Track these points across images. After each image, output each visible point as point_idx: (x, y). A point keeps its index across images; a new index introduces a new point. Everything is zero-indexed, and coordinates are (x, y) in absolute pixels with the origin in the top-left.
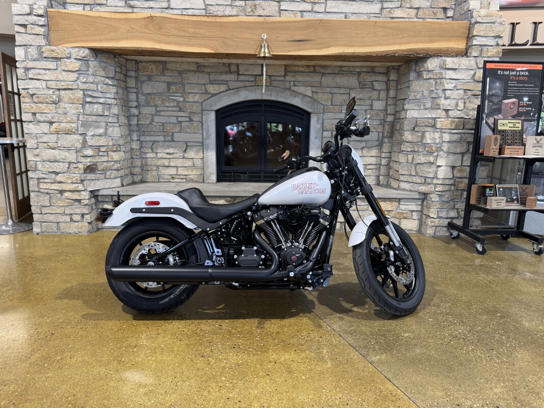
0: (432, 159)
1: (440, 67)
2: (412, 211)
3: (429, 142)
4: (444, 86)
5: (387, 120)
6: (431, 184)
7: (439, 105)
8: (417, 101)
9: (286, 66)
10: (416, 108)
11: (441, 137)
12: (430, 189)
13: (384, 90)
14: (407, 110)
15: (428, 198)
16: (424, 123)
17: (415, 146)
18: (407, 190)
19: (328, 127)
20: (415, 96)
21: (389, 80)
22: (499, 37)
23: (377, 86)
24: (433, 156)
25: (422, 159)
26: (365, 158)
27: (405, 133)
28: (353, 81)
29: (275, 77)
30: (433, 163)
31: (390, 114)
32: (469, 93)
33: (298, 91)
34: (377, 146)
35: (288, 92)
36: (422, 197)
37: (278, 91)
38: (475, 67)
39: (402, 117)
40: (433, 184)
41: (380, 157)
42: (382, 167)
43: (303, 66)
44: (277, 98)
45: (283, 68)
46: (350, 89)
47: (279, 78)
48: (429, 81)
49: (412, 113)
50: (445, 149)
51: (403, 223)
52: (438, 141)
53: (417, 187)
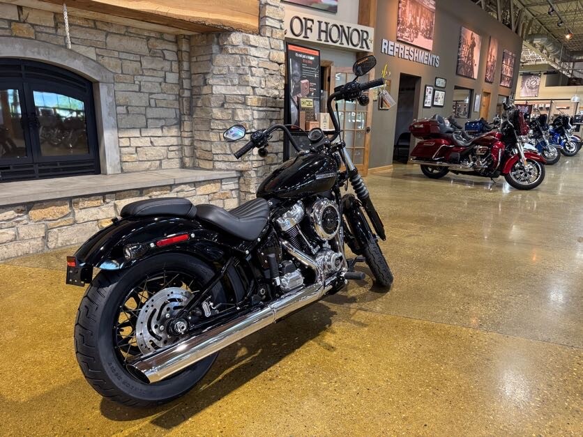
1: (244, 42)
2: (232, 190)
3: (241, 119)
4: (250, 63)
5: (184, 95)
6: (247, 161)
7: (248, 82)
8: (222, 76)
9: (55, 14)
10: (222, 84)
11: (253, 114)
12: (247, 166)
13: (175, 61)
14: (212, 86)
15: (244, 175)
16: (233, 99)
17: (227, 124)
18: (224, 170)
19: (121, 101)
20: (219, 71)
21: (179, 50)
22: (281, 21)
23: (169, 55)
26: (166, 138)
27: (214, 110)
28: (141, 47)
29: (42, 28)
31: (186, 89)
32: (267, 72)
33: (77, 51)
34: (175, 124)
35: (64, 51)
36: (239, 175)
37: (49, 48)
38: (269, 47)
39: (204, 92)
40: (250, 161)
41: (181, 136)
42: (185, 148)
43: (80, 18)
44: (49, 58)
45: (53, 16)
46: (141, 56)
47: (48, 30)
48: (234, 56)
49: (219, 89)
50: (255, 126)
51: (226, 203)
52: (250, 118)
53: (234, 165)
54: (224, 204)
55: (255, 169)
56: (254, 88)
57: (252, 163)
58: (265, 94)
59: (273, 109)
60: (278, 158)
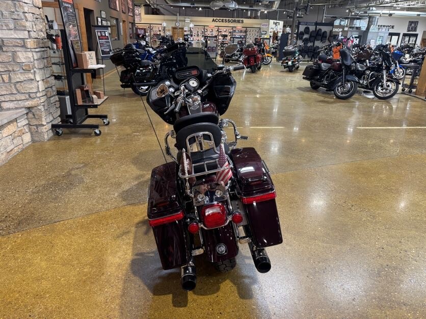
0: (32, 76)
2: (24, 126)
3: (24, 61)
4: (23, 9)
6: (35, 98)
7: (24, 26)
11: (33, 56)
12: (36, 102)
15: (33, 111)
16: (12, 43)
17: (8, 66)
18: (12, 109)
24: (31, 73)
25: (22, 78)
30: (33, 80)
32: (35, 16)
36: (27, 111)
40: (37, 97)
50: (36, 66)
51: (24, 139)
52: (32, 60)
53: (23, 103)
54: (22, 141)
55: (43, 104)
56: (29, 31)
57: (40, 99)
58: (37, 36)
59: (43, 49)
60: (53, 91)
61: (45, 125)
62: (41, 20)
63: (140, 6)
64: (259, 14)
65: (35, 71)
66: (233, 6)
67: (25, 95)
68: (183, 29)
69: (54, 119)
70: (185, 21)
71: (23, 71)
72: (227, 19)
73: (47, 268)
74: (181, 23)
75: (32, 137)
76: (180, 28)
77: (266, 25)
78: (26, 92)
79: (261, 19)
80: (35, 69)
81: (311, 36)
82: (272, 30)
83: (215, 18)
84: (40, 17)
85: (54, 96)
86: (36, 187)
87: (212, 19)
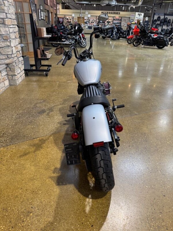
0: (9, 44)
2: (5, 75)
3: (4, 34)
6: (11, 58)
7: (4, 10)
11: (9, 30)
12: (12, 61)
15: (10, 66)
25: (3, 44)
30: (9, 46)
36: (6, 66)
40: (12, 57)
51: (5, 83)
52: (9, 33)
53: (4, 61)
54: (5, 85)
55: (15, 62)
56: (6, 13)
57: (14, 59)
58: (11, 17)
59: (14, 26)
60: (20, 54)
61: (17, 75)
62: (12, 6)
63: (59, 4)
64: (129, 9)
65: (10, 41)
66: (114, 3)
67: (5, 56)
68: (83, 18)
69: (21, 71)
70: (85, 13)
71: (3, 40)
72: (110, 12)
73: (35, 171)
74: (83, 14)
75: (9, 82)
76: (82, 18)
77: (134, 16)
78: (5, 54)
79: (131, 11)
80: (10, 39)
81: (161, 22)
82: (137, 19)
83: (103, 11)
84: (12, 4)
85: (21, 57)
86: (17, 114)
87: (101, 12)
